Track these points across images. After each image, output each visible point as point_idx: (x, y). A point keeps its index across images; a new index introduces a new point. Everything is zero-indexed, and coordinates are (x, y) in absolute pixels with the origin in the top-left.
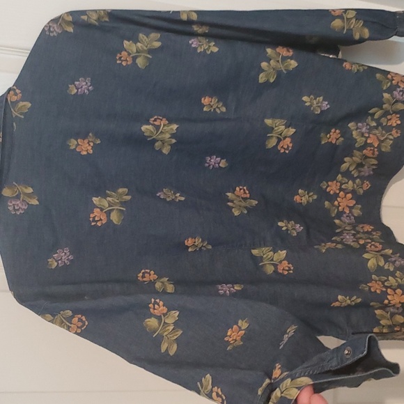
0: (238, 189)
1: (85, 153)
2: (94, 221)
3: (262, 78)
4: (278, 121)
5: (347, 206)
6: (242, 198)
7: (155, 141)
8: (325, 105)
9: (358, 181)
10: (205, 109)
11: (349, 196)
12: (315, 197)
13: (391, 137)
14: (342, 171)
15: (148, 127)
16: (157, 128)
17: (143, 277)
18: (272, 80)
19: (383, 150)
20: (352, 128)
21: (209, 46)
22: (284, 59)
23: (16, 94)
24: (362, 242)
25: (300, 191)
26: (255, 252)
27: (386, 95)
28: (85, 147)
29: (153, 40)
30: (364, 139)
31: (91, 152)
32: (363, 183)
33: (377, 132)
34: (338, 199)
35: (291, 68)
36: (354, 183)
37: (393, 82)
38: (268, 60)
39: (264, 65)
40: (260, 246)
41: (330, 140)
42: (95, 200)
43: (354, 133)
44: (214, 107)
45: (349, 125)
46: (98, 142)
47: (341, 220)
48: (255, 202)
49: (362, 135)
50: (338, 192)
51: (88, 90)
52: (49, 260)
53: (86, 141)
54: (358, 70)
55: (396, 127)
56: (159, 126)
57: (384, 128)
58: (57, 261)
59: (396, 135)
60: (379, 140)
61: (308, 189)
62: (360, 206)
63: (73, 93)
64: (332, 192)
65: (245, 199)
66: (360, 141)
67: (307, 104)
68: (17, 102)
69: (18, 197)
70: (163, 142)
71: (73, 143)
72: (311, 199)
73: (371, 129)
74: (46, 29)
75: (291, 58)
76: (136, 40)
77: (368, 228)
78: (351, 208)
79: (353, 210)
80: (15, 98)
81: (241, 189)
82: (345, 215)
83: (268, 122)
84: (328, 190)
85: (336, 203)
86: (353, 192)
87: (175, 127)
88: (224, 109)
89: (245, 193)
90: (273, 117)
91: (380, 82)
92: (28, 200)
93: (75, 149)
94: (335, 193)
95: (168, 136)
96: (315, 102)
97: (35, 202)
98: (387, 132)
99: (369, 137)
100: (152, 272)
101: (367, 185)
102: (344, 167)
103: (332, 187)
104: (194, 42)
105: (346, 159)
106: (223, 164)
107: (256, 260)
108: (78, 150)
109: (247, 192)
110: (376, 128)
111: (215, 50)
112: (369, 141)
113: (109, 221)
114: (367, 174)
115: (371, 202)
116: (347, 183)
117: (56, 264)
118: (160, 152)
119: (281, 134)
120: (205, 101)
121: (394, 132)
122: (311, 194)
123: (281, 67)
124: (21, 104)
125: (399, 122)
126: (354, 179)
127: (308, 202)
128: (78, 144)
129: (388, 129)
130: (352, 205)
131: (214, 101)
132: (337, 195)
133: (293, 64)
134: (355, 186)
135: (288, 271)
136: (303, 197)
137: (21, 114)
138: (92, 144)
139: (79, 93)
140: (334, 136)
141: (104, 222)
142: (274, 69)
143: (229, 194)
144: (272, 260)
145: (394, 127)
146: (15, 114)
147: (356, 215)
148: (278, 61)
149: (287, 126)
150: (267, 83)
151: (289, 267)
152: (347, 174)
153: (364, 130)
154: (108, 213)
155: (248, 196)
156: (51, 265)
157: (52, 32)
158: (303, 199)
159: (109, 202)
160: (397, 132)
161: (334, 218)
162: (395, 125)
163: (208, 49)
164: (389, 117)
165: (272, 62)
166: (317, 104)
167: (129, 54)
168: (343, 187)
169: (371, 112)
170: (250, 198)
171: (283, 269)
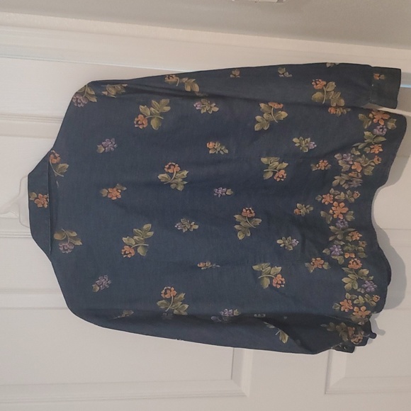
0: (244, 210)
1: (115, 198)
2: (125, 254)
3: (257, 128)
4: (272, 159)
5: (341, 213)
6: (248, 218)
7: (170, 184)
8: (313, 145)
9: (349, 192)
10: (211, 152)
11: (342, 204)
12: (312, 209)
13: (373, 164)
14: (333, 186)
15: (162, 175)
16: (171, 175)
17: (165, 293)
18: (266, 128)
19: (365, 174)
20: (338, 158)
21: (211, 107)
22: (276, 111)
23: (56, 158)
24: (347, 256)
25: (298, 205)
26: (255, 267)
27: (367, 133)
28: (115, 194)
29: (163, 106)
30: (349, 166)
31: (120, 197)
32: (353, 193)
33: (360, 159)
34: (333, 208)
35: (282, 118)
36: (345, 193)
37: (374, 120)
38: (262, 114)
39: (258, 118)
40: (261, 262)
41: (319, 168)
42: (125, 239)
43: (340, 162)
44: (218, 150)
45: (336, 156)
46: (125, 189)
47: (336, 226)
48: (259, 221)
49: (347, 163)
50: (332, 202)
51: (114, 147)
52: (93, 286)
53: (115, 189)
54: (342, 113)
55: (378, 155)
56: (173, 173)
57: (367, 155)
58: (99, 286)
59: (377, 163)
60: (362, 166)
61: (305, 203)
62: (352, 212)
63: (101, 152)
64: (326, 203)
65: (250, 219)
66: (345, 167)
67: (297, 145)
68: (58, 164)
69: (66, 240)
70: (177, 184)
71: (104, 192)
72: (308, 211)
73: (356, 157)
74: (74, 101)
75: (282, 110)
76: (149, 106)
77: (357, 236)
78: (344, 214)
79: (347, 216)
80: (55, 161)
81: (247, 210)
82: (339, 221)
83: (264, 160)
84: (323, 202)
85: (331, 211)
86: (346, 201)
87: (185, 173)
88: (227, 151)
89: (251, 213)
90: (268, 155)
91: (362, 122)
92: (73, 242)
93: (107, 196)
94: (330, 203)
95: (180, 180)
96: (303, 142)
97: (79, 243)
98: (370, 159)
99: (353, 164)
100: (173, 289)
101: (357, 195)
102: (335, 183)
103: (327, 199)
104: (198, 105)
105: (336, 177)
106: (229, 192)
107: (256, 274)
108: (109, 197)
109: (253, 212)
110: (360, 156)
111: (216, 109)
112: (353, 168)
113: (137, 254)
114: (356, 186)
115: (363, 208)
116: (340, 194)
117: (98, 288)
118: (176, 189)
119: (275, 169)
120: (210, 145)
121: (375, 160)
122: (308, 206)
123: (274, 118)
124: (61, 165)
125: (381, 150)
126: (345, 191)
127: (306, 213)
128: (109, 192)
129: (371, 156)
130: (345, 212)
131: (217, 145)
132: (331, 205)
133: (284, 114)
134: (347, 196)
135: (280, 284)
136: (301, 209)
137: (61, 173)
138: (120, 191)
139: (106, 151)
140: (323, 165)
141: (133, 255)
142: (267, 121)
143: (236, 216)
144: (270, 274)
145: (376, 154)
146: (57, 174)
147: (349, 220)
148: (271, 114)
149: (280, 162)
150: (262, 131)
151: (282, 281)
152: (339, 188)
153: (349, 159)
154: (136, 249)
155: (254, 215)
156: (95, 289)
157: (80, 104)
158: (302, 211)
159: (135, 240)
160: (378, 160)
161: (330, 225)
162: (377, 152)
163: (210, 110)
164: (372, 147)
165: (265, 115)
166: (305, 144)
167: (145, 117)
168: (336, 197)
169: (355, 145)
170: (255, 217)
171: (277, 283)
